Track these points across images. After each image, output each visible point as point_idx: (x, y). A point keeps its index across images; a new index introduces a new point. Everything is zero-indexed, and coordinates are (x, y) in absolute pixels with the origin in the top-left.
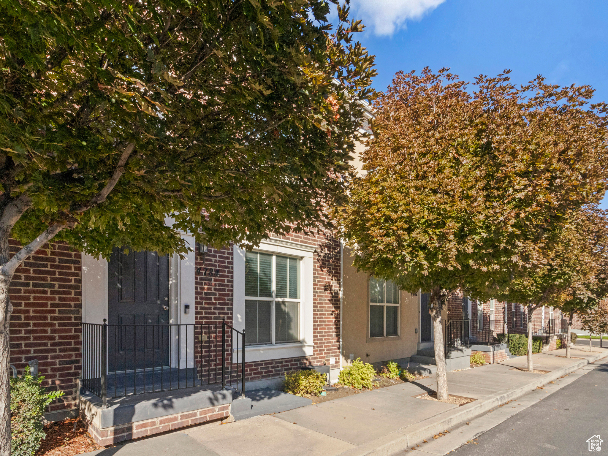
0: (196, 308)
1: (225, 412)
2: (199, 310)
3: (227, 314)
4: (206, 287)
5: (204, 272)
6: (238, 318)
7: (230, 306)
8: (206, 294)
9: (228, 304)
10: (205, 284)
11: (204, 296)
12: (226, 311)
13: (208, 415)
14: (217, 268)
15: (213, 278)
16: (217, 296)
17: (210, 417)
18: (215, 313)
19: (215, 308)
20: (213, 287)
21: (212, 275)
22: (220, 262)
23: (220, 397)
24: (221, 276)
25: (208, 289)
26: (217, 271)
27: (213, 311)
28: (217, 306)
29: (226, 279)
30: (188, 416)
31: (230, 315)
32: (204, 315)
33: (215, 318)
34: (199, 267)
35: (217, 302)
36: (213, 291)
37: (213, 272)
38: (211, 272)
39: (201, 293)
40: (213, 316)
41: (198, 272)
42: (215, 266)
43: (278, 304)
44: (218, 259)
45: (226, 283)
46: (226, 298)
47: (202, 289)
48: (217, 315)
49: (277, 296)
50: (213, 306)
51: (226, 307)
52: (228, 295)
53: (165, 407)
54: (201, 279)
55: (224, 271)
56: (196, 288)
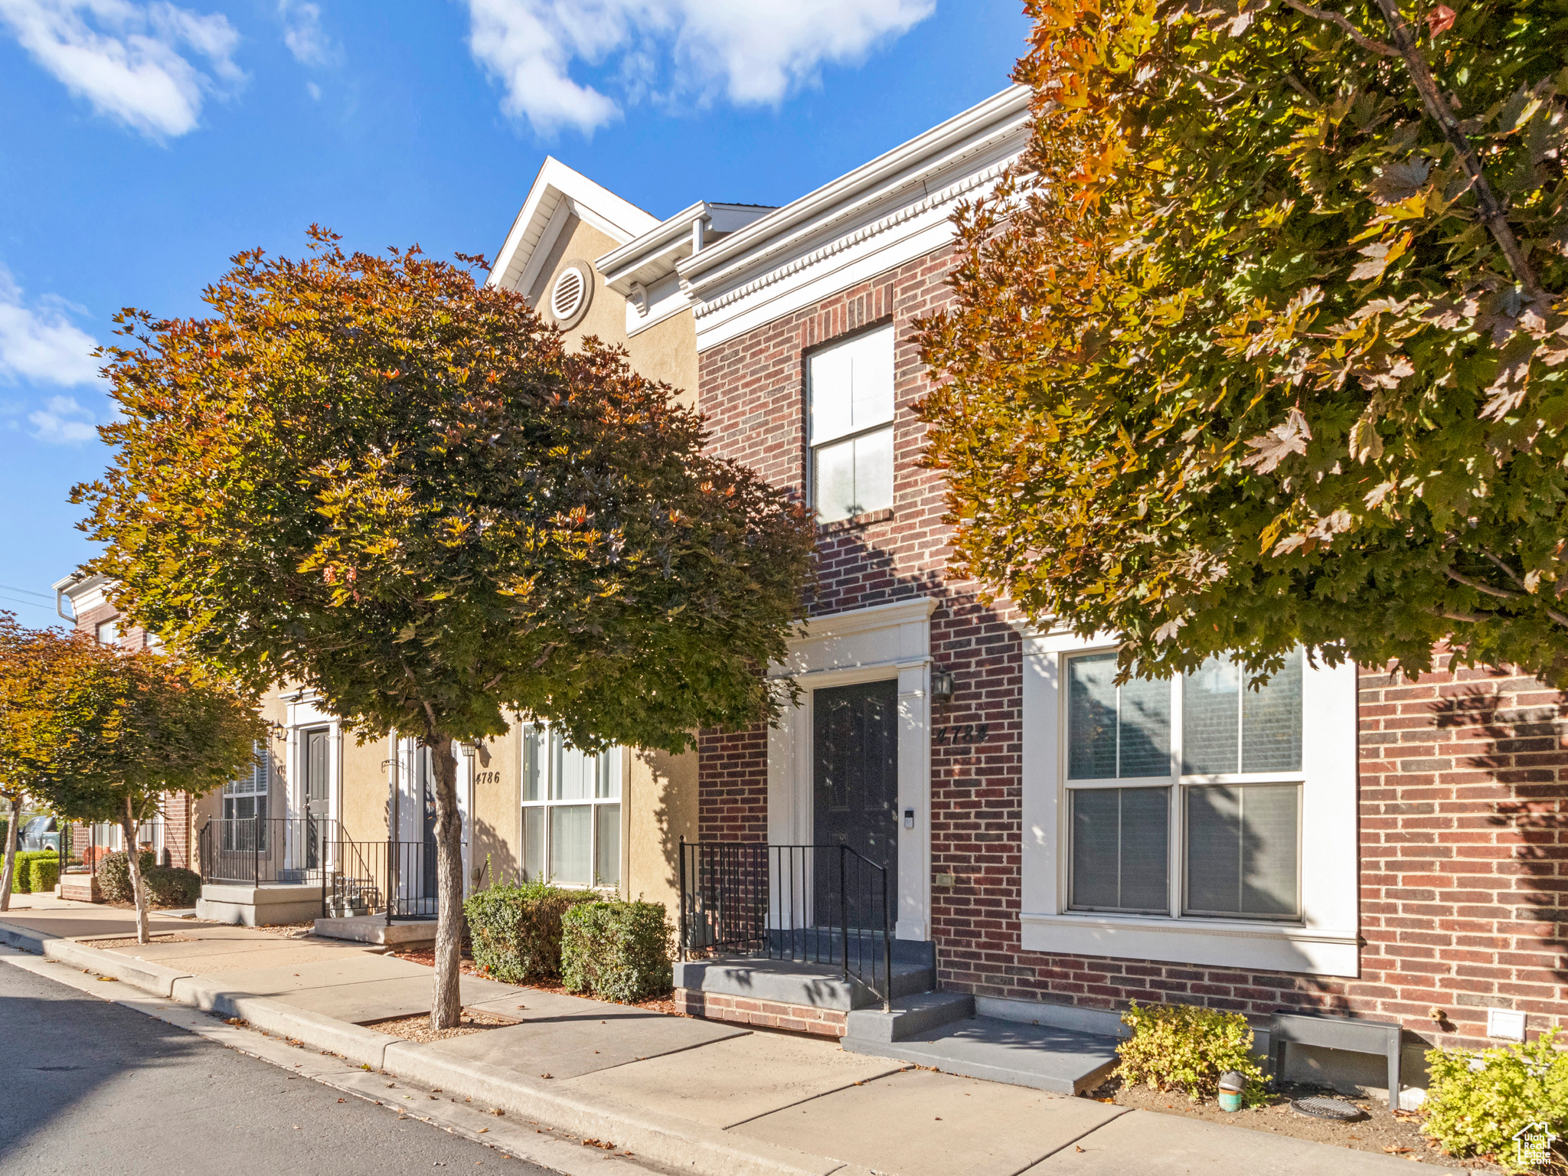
0: (935, 816)
1: (838, 1025)
2: (942, 820)
3: (1009, 827)
4: (957, 768)
5: (952, 736)
6: (1035, 837)
7: (1016, 809)
8: (957, 783)
9: (1010, 804)
10: (956, 762)
11: (953, 788)
12: (1005, 820)
13: (808, 1020)
14: (984, 722)
15: (973, 746)
16: (984, 786)
17: (812, 1025)
18: (977, 826)
19: (978, 815)
20: (973, 768)
21: (972, 740)
22: (989, 705)
23: (825, 990)
24: (993, 738)
25: (962, 772)
26: (982, 729)
27: (973, 820)
28: (984, 809)
29: (1005, 744)
30: (773, 1009)
31: (1015, 831)
32: (952, 831)
33: (978, 837)
34: (942, 726)
35: (983, 800)
36: (974, 777)
37: (974, 733)
38: (968, 734)
39: (946, 784)
40: (973, 832)
41: (938, 737)
42: (977, 717)
43: (1195, 797)
44: (984, 700)
45: (1005, 753)
46: (1005, 788)
47: (949, 773)
48: (982, 831)
49: (1187, 770)
50: (973, 811)
51: (1005, 810)
52: (1010, 782)
53: (740, 979)
54: (947, 753)
55: (1001, 726)
56: (935, 774)
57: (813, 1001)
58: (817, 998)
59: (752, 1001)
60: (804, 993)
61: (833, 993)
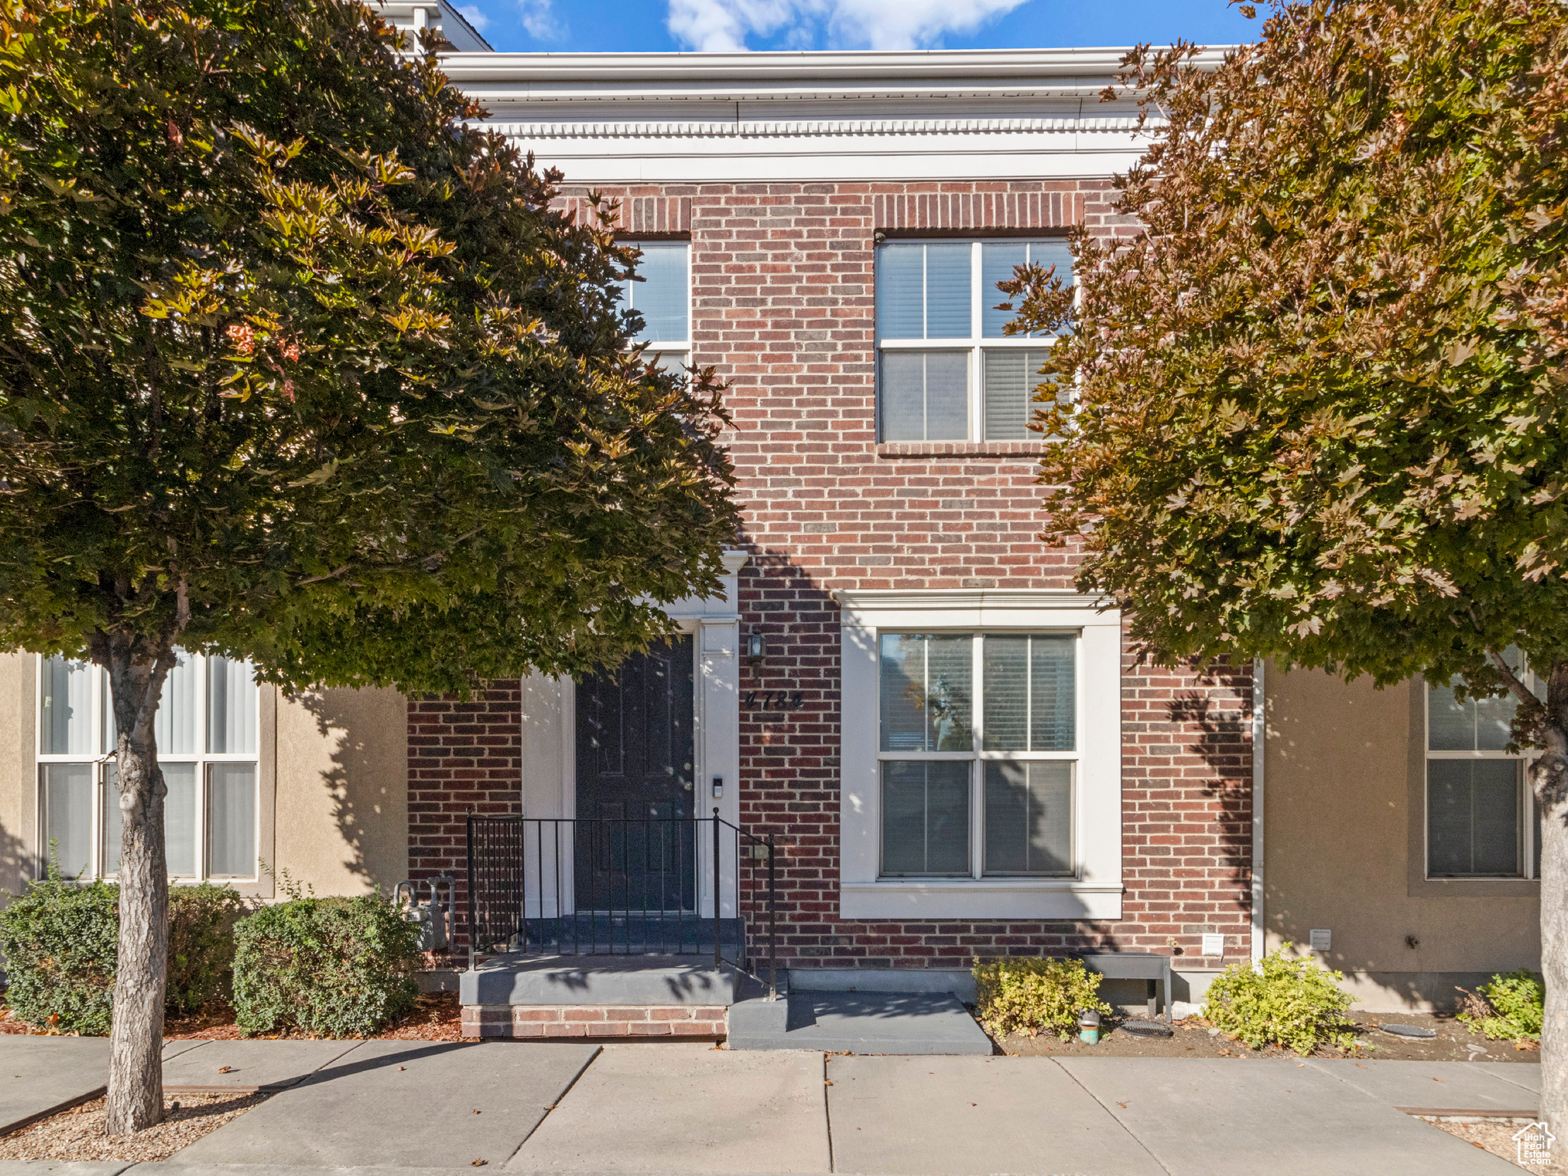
0: (743, 785)
1: (714, 1023)
2: (751, 789)
3: (826, 796)
4: (767, 734)
5: (763, 701)
6: (852, 805)
7: (833, 779)
8: (768, 751)
9: (827, 773)
10: (767, 728)
11: (763, 756)
12: (822, 790)
13: (673, 1022)
14: (798, 689)
15: (787, 714)
16: (799, 755)
17: (678, 1027)
18: (791, 796)
19: (792, 785)
20: (787, 736)
21: (785, 707)
22: (803, 672)
23: (694, 980)
24: (808, 707)
25: (773, 739)
26: (797, 696)
27: (786, 789)
28: (799, 778)
29: (821, 713)
30: (623, 1015)
31: (832, 801)
32: (763, 800)
33: (792, 807)
34: (751, 690)
35: (798, 769)
36: (787, 744)
37: (787, 700)
38: (781, 700)
39: (757, 751)
40: (787, 802)
41: (747, 702)
42: (792, 684)
43: (991, 766)
44: (799, 666)
45: (821, 722)
46: (821, 758)
47: (758, 740)
48: (797, 800)
49: (986, 746)
50: (786, 780)
51: (822, 780)
52: (827, 751)
53: (570, 982)
54: (756, 718)
55: (817, 695)
56: (743, 740)
57: (679, 996)
58: (684, 992)
59: (591, 1009)
60: (666, 989)
61: (707, 984)
